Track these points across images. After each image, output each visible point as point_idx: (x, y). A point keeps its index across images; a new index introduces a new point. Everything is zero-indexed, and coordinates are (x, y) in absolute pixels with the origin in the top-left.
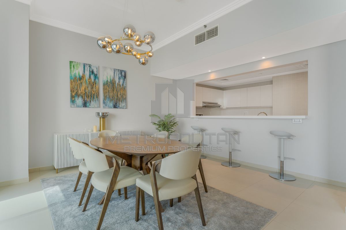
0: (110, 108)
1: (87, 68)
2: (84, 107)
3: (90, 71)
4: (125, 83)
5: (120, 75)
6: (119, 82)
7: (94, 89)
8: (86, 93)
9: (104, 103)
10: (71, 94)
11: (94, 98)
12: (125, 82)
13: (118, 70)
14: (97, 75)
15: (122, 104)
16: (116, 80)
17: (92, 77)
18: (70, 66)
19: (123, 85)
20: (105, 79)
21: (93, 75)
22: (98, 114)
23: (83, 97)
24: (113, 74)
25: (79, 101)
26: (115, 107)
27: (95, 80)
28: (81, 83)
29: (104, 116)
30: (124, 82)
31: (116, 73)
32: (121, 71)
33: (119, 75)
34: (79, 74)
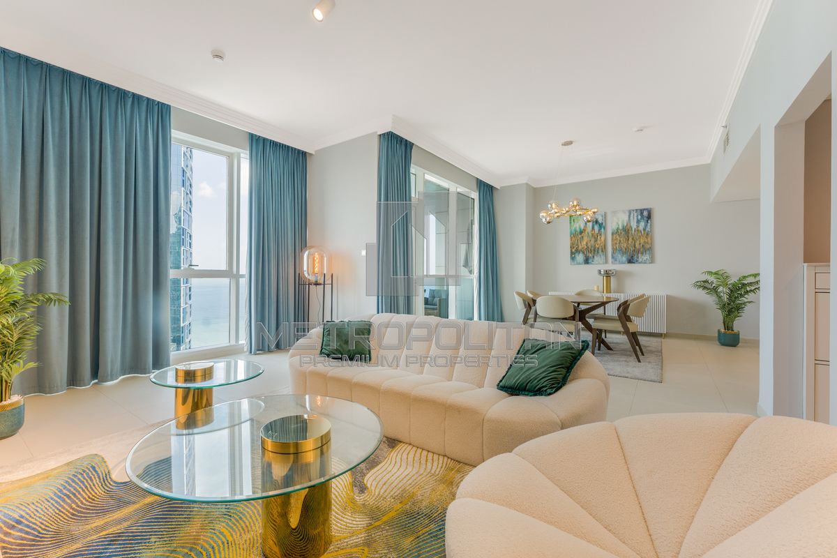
0: (623, 263)
2: (585, 263)
4: (649, 227)
5: (639, 217)
6: (638, 227)
7: (599, 242)
8: (588, 247)
9: (613, 257)
10: (571, 250)
11: (598, 252)
12: (649, 224)
13: (636, 210)
14: (602, 224)
15: (646, 257)
16: (632, 224)
17: (596, 228)
18: (570, 221)
19: (644, 230)
20: (615, 227)
21: (598, 225)
22: (600, 271)
23: (584, 253)
24: (626, 218)
25: (580, 257)
26: (630, 261)
27: (599, 230)
28: (583, 237)
29: (608, 274)
30: (646, 226)
31: (632, 215)
32: (642, 211)
33: (637, 216)
34: (580, 226)
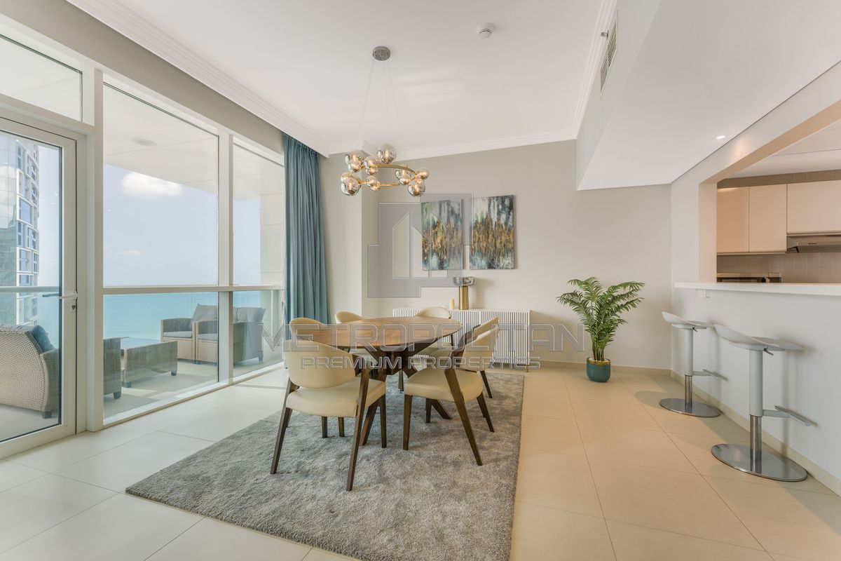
0: (482, 268)
1: (445, 207)
2: (439, 269)
3: (448, 211)
4: (511, 220)
5: (500, 207)
6: (499, 219)
7: (455, 239)
8: (443, 247)
9: (471, 261)
10: (423, 251)
11: (454, 254)
12: (511, 217)
13: (497, 197)
14: (459, 215)
15: (507, 261)
16: (492, 217)
17: (452, 220)
18: (422, 209)
19: (506, 224)
20: (473, 220)
21: (454, 216)
22: (455, 279)
23: (438, 254)
24: (486, 208)
25: (434, 261)
26: (490, 266)
27: (456, 224)
28: (436, 233)
29: (464, 285)
30: (508, 219)
31: (492, 204)
32: (503, 199)
33: (498, 206)
34: (433, 219)
